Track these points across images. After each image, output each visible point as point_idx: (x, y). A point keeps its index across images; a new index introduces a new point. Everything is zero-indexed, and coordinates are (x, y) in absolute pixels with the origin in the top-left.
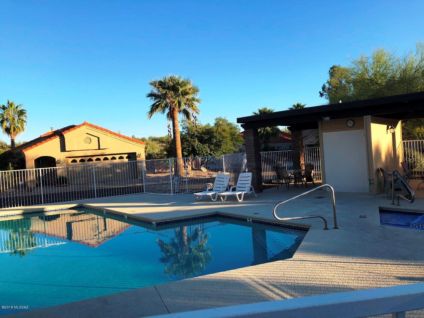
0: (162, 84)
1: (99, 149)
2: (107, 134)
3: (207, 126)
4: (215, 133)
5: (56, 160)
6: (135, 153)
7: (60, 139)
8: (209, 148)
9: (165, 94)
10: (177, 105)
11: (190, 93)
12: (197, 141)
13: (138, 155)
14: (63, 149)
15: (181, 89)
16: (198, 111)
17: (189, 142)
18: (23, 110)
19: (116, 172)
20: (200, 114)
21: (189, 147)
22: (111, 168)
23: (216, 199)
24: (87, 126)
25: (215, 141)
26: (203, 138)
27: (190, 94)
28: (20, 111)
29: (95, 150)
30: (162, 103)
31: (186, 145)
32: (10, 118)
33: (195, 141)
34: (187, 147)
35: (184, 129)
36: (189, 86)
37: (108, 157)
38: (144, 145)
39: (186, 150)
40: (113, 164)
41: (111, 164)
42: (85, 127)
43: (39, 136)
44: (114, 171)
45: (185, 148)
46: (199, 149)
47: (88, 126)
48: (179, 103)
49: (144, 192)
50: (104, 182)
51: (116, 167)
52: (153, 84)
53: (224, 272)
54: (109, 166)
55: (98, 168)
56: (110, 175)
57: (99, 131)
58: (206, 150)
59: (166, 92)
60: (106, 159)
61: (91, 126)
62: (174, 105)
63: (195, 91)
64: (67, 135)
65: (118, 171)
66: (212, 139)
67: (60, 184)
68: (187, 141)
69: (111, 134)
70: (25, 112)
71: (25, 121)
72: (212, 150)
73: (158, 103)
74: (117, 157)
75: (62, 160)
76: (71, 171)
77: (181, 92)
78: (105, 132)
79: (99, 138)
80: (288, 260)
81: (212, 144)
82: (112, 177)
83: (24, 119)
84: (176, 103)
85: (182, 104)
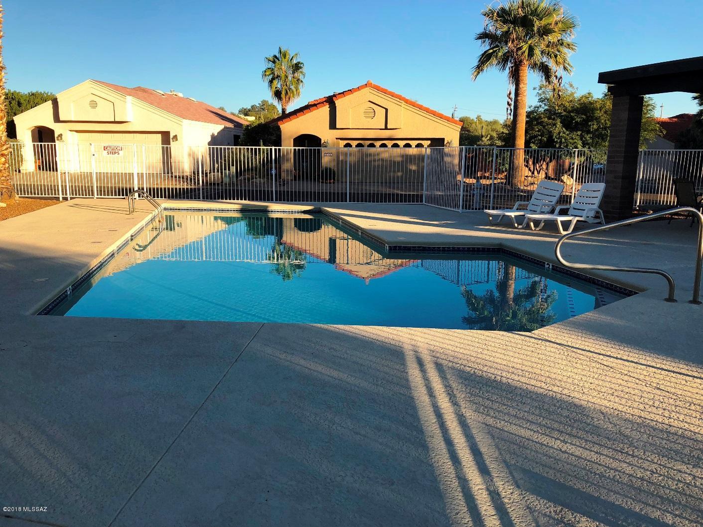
0: (504, 15)
1: (386, 128)
2: (400, 104)
3: (585, 96)
4: (599, 112)
5: (322, 142)
6: (443, 139)
7: (329, 109)
8: (581, 139)
9: (507, 32)
10: (526, 53)
11: (556, 30)
12: (559, 125)
13: (448, 143)
14: (333, 125)
15: (537, 24)
16: (568, 66)
17: (544, 127)
18: (299, 63)
19: (410, 170)
20: (572, 74)
21: (542, 135)
22: (402, 162)
23: (523, 224)
24: (371, 88)
25: (595, 127)
26: (572, 118)
27: (554, 32)
28: (296, 64)
29: (380, 129)
30: (499, 49)
31: (538, 131)
32: (283, 75)
33: (555, 124)
34: (539, 135)
35: (543, 101)
36: (556, 18)
37: (399, 142)
38: (458, 126)
39: (535, 141)
40: (407, 156)
41: (403, 156)
42: (367, 90)
43: (306, 104)
44: (406, 168)
45: (536, 136)
46: (561, 141)
47: (373, 89)
48: (531, 50)
49: (424, 203)
50: (390, 183)
51: (411, 162)
52: (489, 14)
53: (385, 328)
54: (399, 159)
55: (382, 160)
56: (400, 174)
57: (388, 98)
58: (576, 142)
59: (509, 28)
60: (396, 146)
61: (377, 88)
62: (520, 53)
63: (567, 26)
64: (338, 103)
65: (414, 168)
66: (589, 123)
67: (326, 179)
68: (541, 123)
69: (406, 104)
70: (302, 66)
71: (302, 81)
72: (588, 144)
73: (491, 51)
74: (414, 143)
75: (330, 142)
76: (342, 161)
77: (538, 29)
78: (398, 100)
79: (387, 110)
80: (517, 334)
81: (588, 132)
82: (402, 177)
83: (300, 78)
84: (524, 49)
85: (537, 52)
